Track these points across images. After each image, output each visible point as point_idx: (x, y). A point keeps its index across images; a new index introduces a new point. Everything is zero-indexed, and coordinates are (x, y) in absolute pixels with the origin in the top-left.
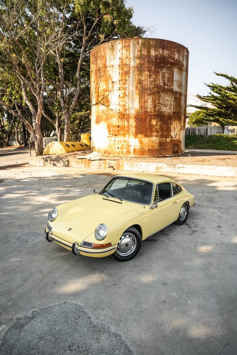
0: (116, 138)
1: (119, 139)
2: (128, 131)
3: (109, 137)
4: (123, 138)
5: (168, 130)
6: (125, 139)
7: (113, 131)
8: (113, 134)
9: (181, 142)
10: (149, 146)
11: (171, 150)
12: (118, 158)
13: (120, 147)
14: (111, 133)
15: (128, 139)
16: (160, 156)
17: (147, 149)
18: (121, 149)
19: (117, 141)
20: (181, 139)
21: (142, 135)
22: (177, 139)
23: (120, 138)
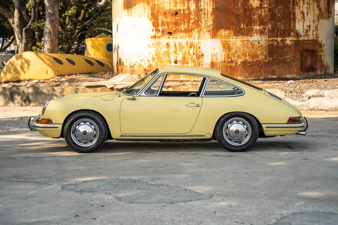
0: (171, 41)
1: (177, 41)
2: (197, 23)
3: (154, 37)
4: (187, 39)
5: (290, 18)
6: (192, 41)
7: (163, 24)
8: (163, 31)
9: (320, 46)
10: (245, 54)
11: (297, 63)
12: (177, 83)
13: (180, 58)
14: (160, 28)
15: (196, 41)
16: (270, 76)
17: (239, 61)
18: (183, 63)
19: (172, 46)
20: (320, 40)
21: (227, 32)
22: (311, 37)
23: (181, 39)
